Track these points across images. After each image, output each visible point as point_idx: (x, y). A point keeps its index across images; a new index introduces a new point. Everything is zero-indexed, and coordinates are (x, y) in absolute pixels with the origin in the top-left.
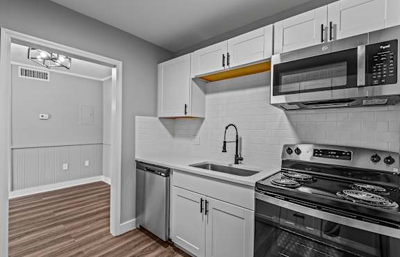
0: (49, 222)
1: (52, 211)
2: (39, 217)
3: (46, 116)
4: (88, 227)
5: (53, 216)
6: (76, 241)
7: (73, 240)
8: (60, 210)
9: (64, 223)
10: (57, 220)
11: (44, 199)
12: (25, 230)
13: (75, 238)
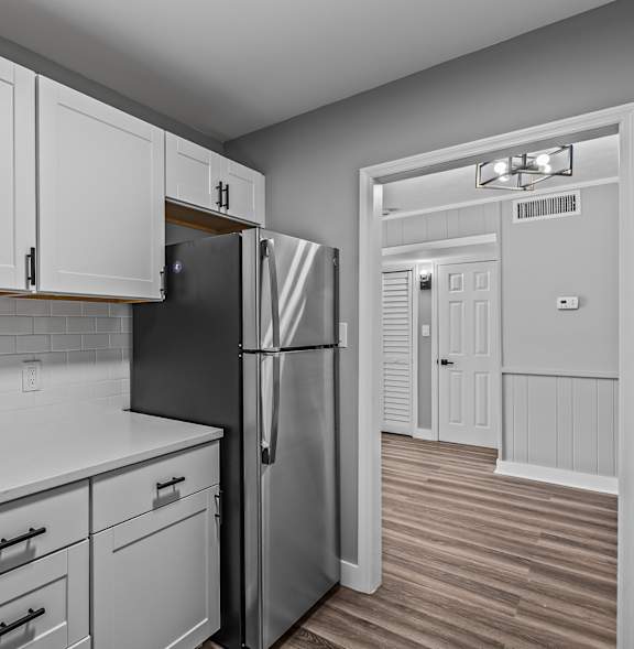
0: (512, 549)
1: (539, 531)
2: (505, 529)
3: (572, 302)
4: (577, 611)
5: (531, 542)
6: (518, 618)
7: (514, 611)
8: (558, 540)
9: (536, 568)
10: (532, 554)
11: (553, 500)
12: (464, 537)
13: (523, 612)
